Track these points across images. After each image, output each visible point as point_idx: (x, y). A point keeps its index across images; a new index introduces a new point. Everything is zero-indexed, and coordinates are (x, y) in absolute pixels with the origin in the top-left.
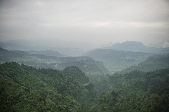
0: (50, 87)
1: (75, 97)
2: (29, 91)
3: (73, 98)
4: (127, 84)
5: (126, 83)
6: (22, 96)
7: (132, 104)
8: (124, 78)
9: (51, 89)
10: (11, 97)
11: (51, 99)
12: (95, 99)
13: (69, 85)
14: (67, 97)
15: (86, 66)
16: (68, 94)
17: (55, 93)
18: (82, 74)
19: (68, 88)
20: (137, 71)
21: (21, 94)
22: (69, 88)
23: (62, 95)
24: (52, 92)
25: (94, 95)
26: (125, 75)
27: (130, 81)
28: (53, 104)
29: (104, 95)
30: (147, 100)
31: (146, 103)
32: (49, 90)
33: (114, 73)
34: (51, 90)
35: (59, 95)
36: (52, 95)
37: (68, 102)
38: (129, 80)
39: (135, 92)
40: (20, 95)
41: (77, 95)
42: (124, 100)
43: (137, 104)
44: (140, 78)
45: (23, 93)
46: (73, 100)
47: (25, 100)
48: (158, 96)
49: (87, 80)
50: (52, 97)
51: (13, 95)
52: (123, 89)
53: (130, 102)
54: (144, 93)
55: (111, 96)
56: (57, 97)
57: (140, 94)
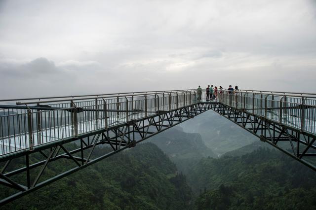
0: (108, 180)
1: (153, 198)
2: (74, 185)
3: (150, 199)
4: (248, 173)
5: (246, 172)
6: (64, 194)
7: (258, 208)
8: (242, 162)
9: (110, 184)
10: (45, 194)
11: (112, 201)
12: (189, 203)
13: (140, 176)
14: (139, 197)
15: (170, 142)
16: (140, 192)
17: (118, 190)
18: (164, 157)
19: (140, 182)
20: (266, 149)
21: (61, 189)
22: (142, 182)
23: (129, 194)
24: (112, 187)
25: (187, 195)
26: (244, 157)
27: (252, 168)
28: (116, 208)
29: (205, 193)
30: (284, 198)
31: (284, 204)
32: (107, 185)
33: (221, 155)
34: (111, 186)
35: (125, 194)
36: (113, 194)
37: (141, 207)
38: (250, 167)
39: (264, 187)
40: (60, 191)
41: (156, 195)
42: (243, 201)
43: (267, 207)
44: (271, 162)
45: (65, 187)
46: (150, 204)
47: (69, 200)
48: (303, 190)
49: (172, 168)
50: (112, 198)
51: (49, 192)
52: (240, 182)
53: (255, 204)
54: (279, 188)
55: (219, 195)
56: (121, 197)
57: (273, 190)
